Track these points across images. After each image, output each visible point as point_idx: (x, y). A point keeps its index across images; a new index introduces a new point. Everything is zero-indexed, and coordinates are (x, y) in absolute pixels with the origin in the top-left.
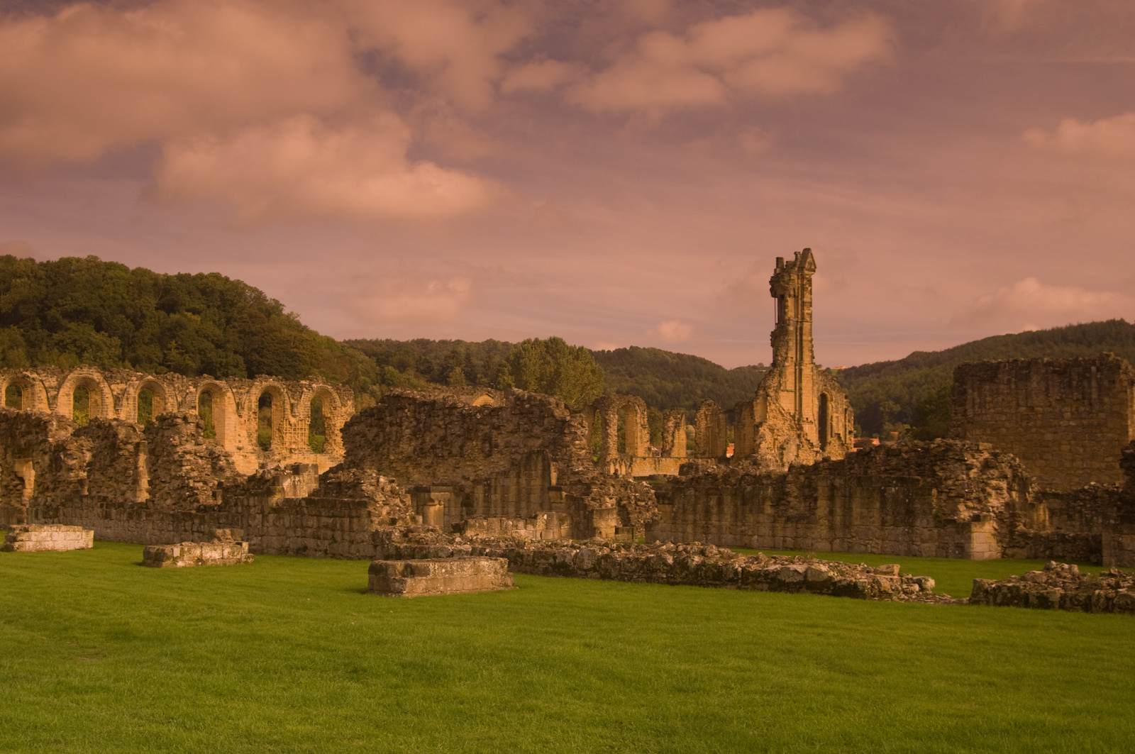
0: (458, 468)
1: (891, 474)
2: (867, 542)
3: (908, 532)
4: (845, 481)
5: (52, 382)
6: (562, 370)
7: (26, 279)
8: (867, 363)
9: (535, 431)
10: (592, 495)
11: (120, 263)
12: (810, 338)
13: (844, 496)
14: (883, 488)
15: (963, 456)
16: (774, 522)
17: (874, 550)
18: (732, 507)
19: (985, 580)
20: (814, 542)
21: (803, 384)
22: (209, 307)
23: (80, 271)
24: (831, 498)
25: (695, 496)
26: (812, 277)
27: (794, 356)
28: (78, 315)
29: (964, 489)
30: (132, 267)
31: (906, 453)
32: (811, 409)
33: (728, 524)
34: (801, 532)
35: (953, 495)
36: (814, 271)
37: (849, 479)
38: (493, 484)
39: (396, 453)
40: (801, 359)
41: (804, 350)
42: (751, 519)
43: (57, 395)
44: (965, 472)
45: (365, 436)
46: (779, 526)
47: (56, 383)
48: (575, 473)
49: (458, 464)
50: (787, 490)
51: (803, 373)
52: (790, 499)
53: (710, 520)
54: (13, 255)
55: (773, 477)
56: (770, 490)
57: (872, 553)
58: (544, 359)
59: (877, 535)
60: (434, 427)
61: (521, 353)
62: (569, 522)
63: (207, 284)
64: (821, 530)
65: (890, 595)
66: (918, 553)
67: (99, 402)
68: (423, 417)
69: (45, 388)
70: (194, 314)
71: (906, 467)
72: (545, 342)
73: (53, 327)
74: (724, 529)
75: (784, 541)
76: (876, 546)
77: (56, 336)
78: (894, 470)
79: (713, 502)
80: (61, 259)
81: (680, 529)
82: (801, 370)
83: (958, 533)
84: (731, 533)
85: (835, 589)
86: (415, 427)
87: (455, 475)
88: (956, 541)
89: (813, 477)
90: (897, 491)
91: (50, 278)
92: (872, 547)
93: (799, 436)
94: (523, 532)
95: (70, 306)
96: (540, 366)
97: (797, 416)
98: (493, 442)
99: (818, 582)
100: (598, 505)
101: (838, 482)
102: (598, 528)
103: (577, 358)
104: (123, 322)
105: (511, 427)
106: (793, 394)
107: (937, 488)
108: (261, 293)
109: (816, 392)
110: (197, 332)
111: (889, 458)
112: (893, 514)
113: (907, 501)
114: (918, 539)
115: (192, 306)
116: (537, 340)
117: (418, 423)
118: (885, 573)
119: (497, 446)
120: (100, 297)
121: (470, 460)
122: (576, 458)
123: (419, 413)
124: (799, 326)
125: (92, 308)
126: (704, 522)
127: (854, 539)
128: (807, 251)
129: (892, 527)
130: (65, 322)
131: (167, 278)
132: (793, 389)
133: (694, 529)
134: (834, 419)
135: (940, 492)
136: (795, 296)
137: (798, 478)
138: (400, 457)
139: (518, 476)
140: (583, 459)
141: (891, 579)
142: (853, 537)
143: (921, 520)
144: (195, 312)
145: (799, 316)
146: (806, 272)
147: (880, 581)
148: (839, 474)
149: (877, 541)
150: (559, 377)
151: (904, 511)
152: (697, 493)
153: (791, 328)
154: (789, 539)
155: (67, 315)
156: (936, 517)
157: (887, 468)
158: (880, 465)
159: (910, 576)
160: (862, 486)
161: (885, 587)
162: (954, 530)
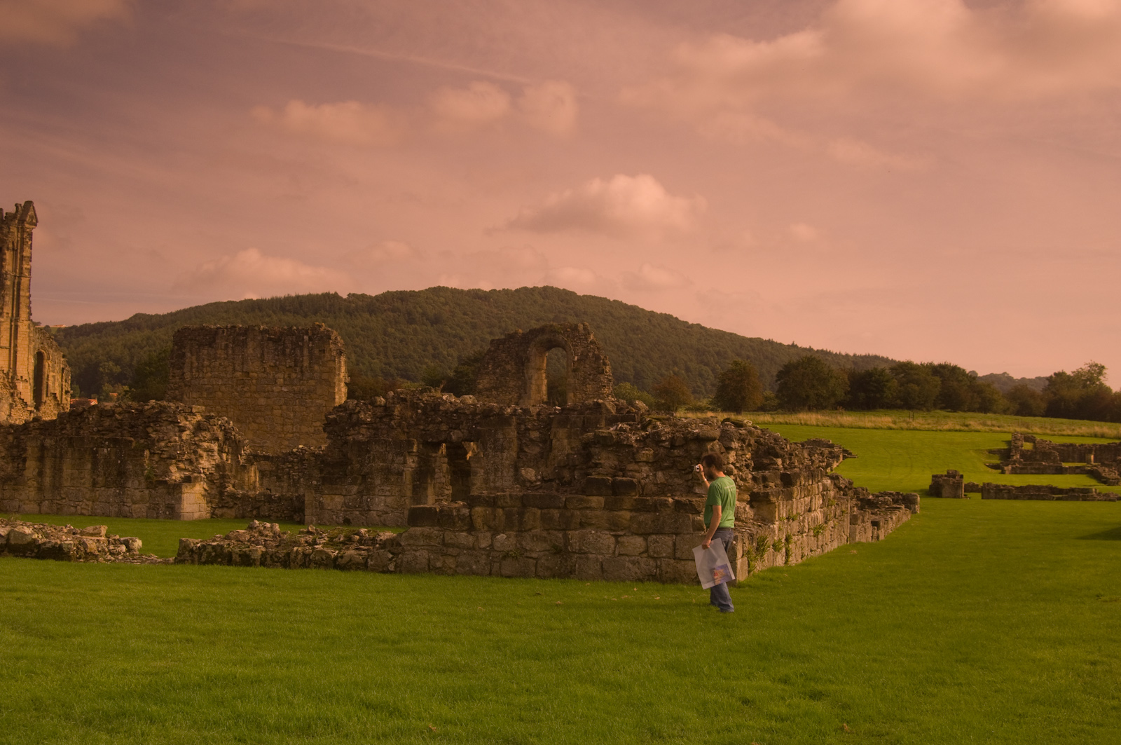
1: (103, 435)
2: (77, 503)
3: (119, 494)
4: (56, 442)
8: (88, 322)
12: (28, 294)
13: (55, 457)
14: (95, 449)
15: (176, 418)
17: (84, 511)
19: (191, 540)
20: (21, 504)
21: (19, 341)
24: (41, 459)
26: (34, 231)
27: (10, 312)
29: (176, 451)
31: (120, 414)
32: (26, 367)
34: (7, 494)
35: (165, 456)
36: (36, 225)
37: (61, 439)
40: (18, 315)
41: (21, 306)
44: (177, 434)
51: (19, 329)
57: (82, 514)
59: (87, 496)
64: (30, 492)
65: (96, 556)
66: (129, 514)
71: (119, 428)
76: (86, 507)
78: (107, 430)
82: (17, 327)
83: (169, 494)
85: (38, 551)
88: (167, 502)
89: (22, 437)
90: (109, 453)
92: (82, 508)
93: (12, 395)
97: (11, 374)
99: (21, 545)
101: (48, 442)
106: (7, 351)
107: (149, 449)
109: (32, 350)
111: (102, 419)
112: (105, 475)
113: (119, 462)
114: (129, 500)
118: (92, 535)
124: (16, 281)
127: (64, 500)
128: (29, 204)
129: (103, 488)
132: (8, 345)
134: (51, 378)
135: (152, 454)
136: (13, 249)
137: (7, 438)
141: (98, 540)
142: (63, 498)
143: (133, 482)
145: (18, 271)
146: (27, 226)
147: (87, 542)
148: (49, 435)
149: (88, 503)
151: (115, 472)
153: (8, 283)
156: (148, 478)
157: (100, 428)
158: (93, 426)
159: (118, 537)
160: (73, 447)
161: (91, 549)
162: (165, 491)
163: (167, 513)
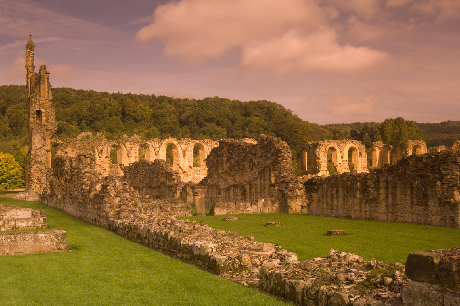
0: (243, 176)
1: (416, 172)
2: (404, 215)
3: (425, 209)
4: (393, 178)
5: (157, 145)
6: (403, 131)
7: (191, 107)
9: (268, 156)
10: (289, 188)
11: (227, 98)
13: (393, 187)
14: (411, 181)
15: (456, 160)
16: (361, 203)
17: (408, 220)
18: (342, 194)
20: (379, 214)
22: (262, 114)
23: (212, 102)
24: (386, 188)
25: (327, 188)
28: (210, 120)
29: (457, 181)
30: (232, 100)
33: (341, 203)
34: (373, 209)
35: (451, 185)
37: (395, 176)
38: (252, 184)
39: (221, 170)
42: (350, 200)
43: (159, 151)
44: (458, 170)
45: (213, 162)
46: (363, 205)
47: (158, 146)
48: (283, 177)
49: (242, 174)
50: (368, 184)
52: (370, 189)
53: (333, 202)
54: (188, 98)
55: (362, 176)
56: (359, 184)
57: (407, 222)
58: (394, 127)
59: (409, 210)
60: (234, 156)
61: (384, 125)
62: (278, 203)
63: (261, 104)
64: (382, 208)
66: (430, 223)
67: (177, 153)
68: (231, 151)
69: (154, 148)
70: (256, 117)
71: (425, 168)
72: (395, 120)
73: (201, 125)
74: (339, 207)
75: (365, 214)
76: (408, 217)
77: (202, 129)
78: (419, 170)
79: (334, 192)
80: (204, 98)
81: (321, 207)
83: (451, 210)
84: (342, 209)
86: (228, 156)
87: (242, 179)
88: (450, 215)
89: (379, 176)
90: (419, 183)
91: (200, 106)
92: (407, 218)
94: (249, 209)
95: (207, 117)
96: (392, 130)
98: (253, 162)
99: (204, 256)
100: (292, 193)
101: (390, 178)
102: (290, 206)
103: (410, 126)
104: (227, 122)
105: (260, 154)
107: (441, 181)
108: (283, 107)
110: (257, 124)
111: (417, 163)
112: (417, 198)
113: (424, 189)
114: (430, 213)
115: (255, 114)
116: (391, 119)
117: (229, 155)
119: (255, 164)
120: (219, 112)
121: (246, 172)
122: (283, 169)
123: (230, 150)
125: (216, 117)
126: (331, 203)
127: (398, 213)
129: (416, 206)
130: (205, 123)
131: (245, 103)
133: (327, 207)
135: (443, 184)
137: (373, 177)
138: (223, 171)
139: (261, 180)
140: (287, 169)
142: (398, 212)
143: (431, 202)
144: (256, 116)
148: (391, 174)
149: (409, 215)
150: (401, 134)
151: (422, 196)
152: (328, 187)
154: (367, 213)
155: (206, 120)
156: (439, 199)
157: (415, 169)
158: (412, 167)
160: (401, 181)
162: (448, 208)
163: (451, 222)
